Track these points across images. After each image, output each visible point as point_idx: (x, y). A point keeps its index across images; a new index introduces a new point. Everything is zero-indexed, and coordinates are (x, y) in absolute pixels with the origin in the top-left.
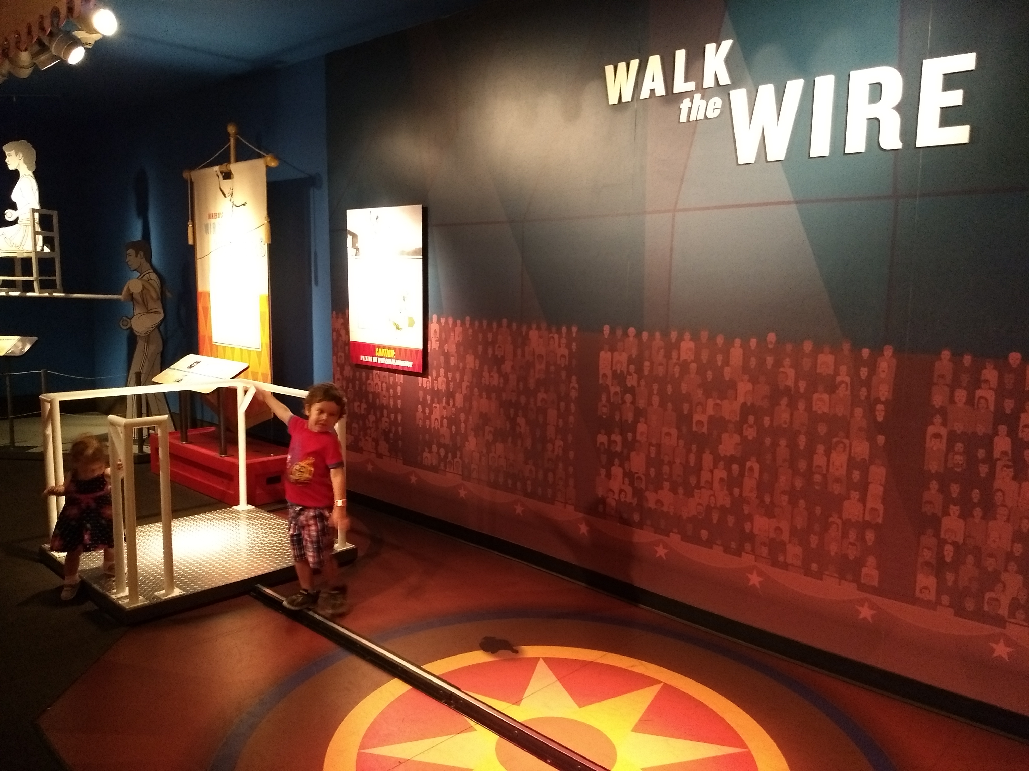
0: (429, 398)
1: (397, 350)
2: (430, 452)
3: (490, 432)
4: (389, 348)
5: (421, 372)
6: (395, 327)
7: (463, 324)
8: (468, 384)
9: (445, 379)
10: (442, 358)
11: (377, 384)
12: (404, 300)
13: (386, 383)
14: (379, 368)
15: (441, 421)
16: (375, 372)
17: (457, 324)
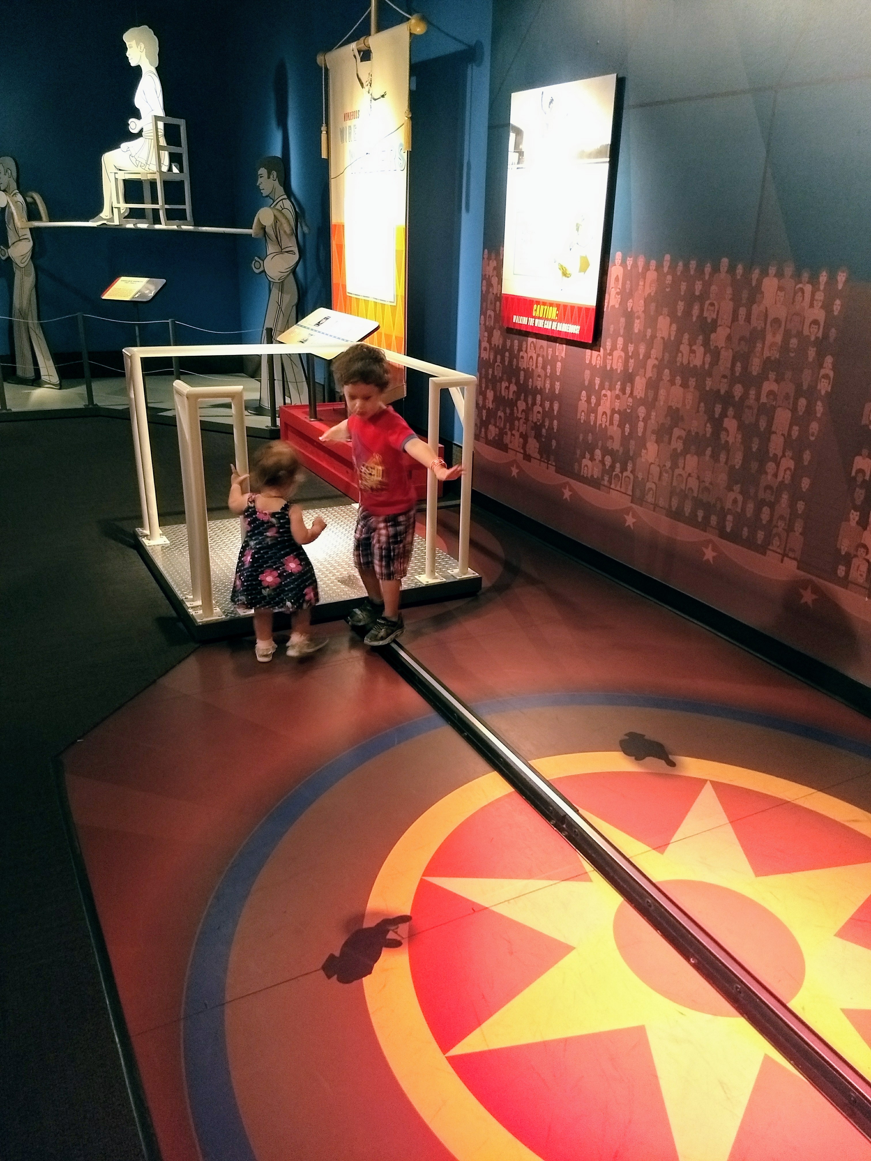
0: (597, 381)
1: (562, 308)
2: (592, 459)
3: (679, 438)
4: (551, 304)
5: (591, 342)
6: (560, 272)
7: (659, 267)
8: (656, 362)
9: (623, 354)
10: (623, 320)
11: (531, 357)
12: (578, 230)
13: (543, 356)
14: (536, 334)
15: (610, 416)
16: (530, 340)
17: (651, 268)
